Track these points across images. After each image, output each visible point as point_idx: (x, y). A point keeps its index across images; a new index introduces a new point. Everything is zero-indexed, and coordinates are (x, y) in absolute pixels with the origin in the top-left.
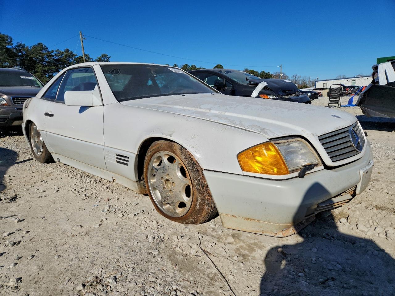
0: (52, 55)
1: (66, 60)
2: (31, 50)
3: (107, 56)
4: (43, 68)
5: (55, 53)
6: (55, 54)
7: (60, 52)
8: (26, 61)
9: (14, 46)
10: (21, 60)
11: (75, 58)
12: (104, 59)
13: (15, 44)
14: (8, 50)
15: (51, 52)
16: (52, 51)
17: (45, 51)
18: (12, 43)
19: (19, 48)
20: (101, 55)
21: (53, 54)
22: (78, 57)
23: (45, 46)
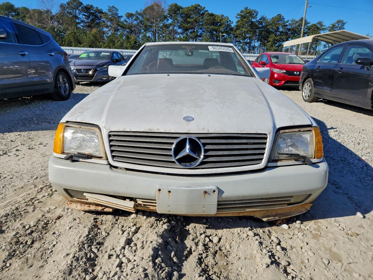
0: (286, 25)
1: (298, 29)
2: (270, 22)
3: (343, 21)
4: (276, 38)
5: (290, 22)
6: (290, 24)
7: (295, 21)
8: (263, 32)
9: (257, 19)
10: (260, 31)
11: (307, 27)
12: (338, 25)
13: (259, 17)
14: (252, 22)
15: (286, 22)
16: (288, 21)
17: (281, 21)
18: (257, 16)
19: (261, 20)
20: (336, 21)
21: (288, 24)
22: (311, 24)
23: (283, 17)
